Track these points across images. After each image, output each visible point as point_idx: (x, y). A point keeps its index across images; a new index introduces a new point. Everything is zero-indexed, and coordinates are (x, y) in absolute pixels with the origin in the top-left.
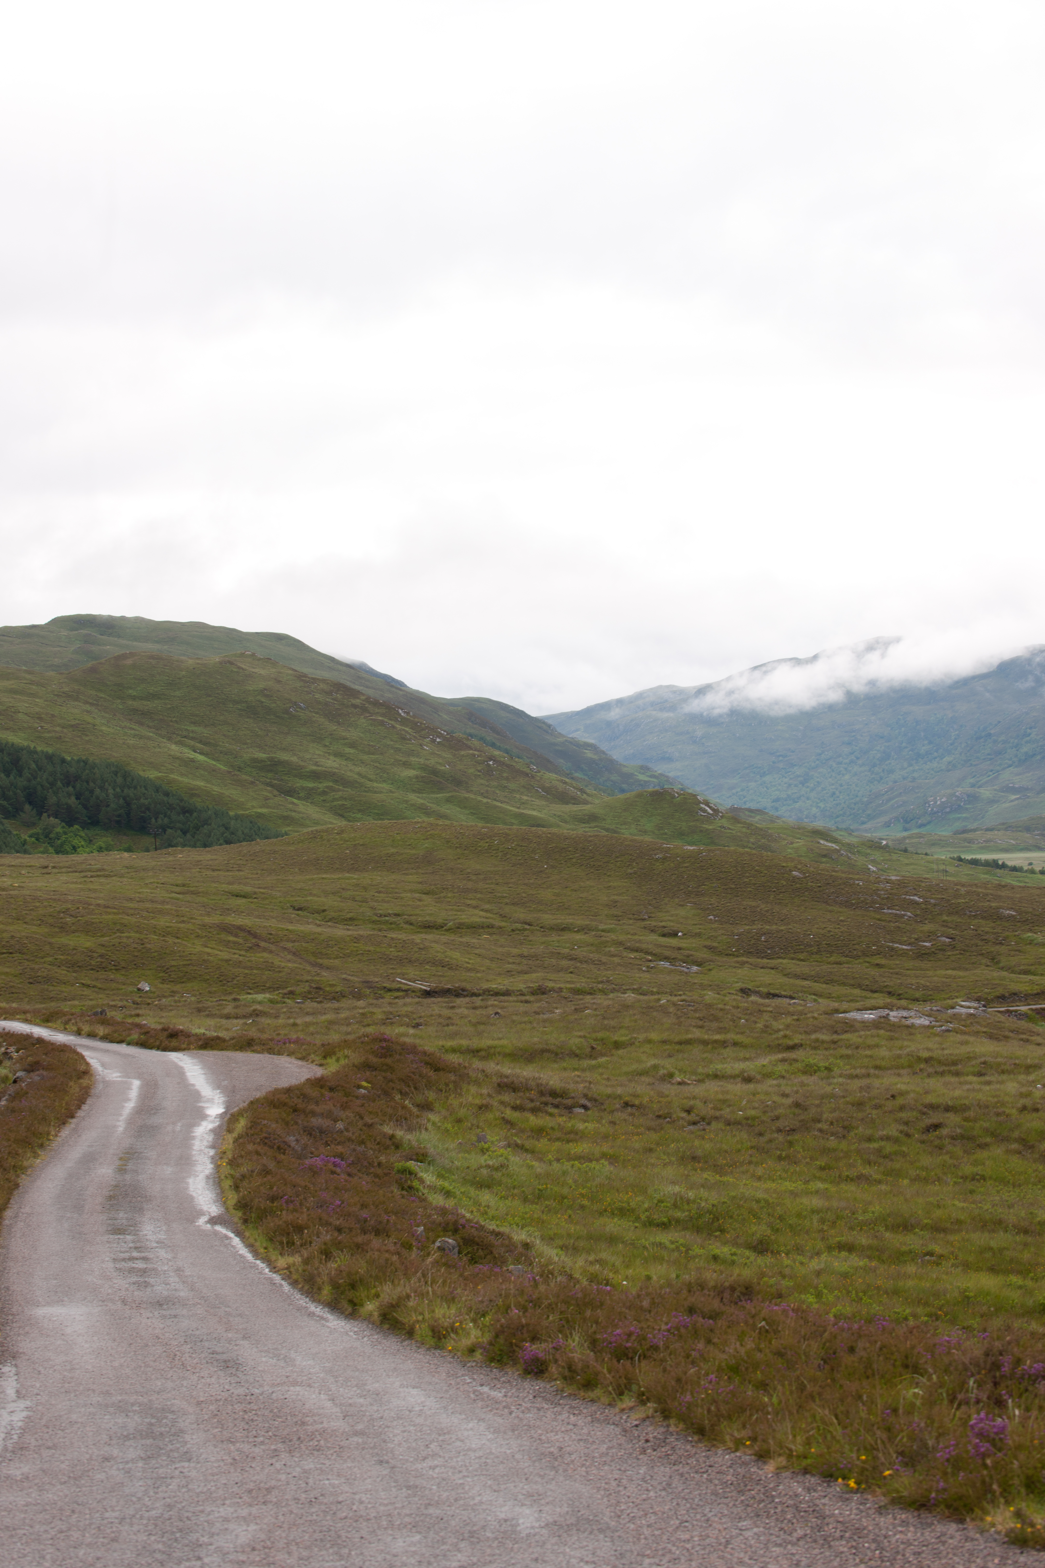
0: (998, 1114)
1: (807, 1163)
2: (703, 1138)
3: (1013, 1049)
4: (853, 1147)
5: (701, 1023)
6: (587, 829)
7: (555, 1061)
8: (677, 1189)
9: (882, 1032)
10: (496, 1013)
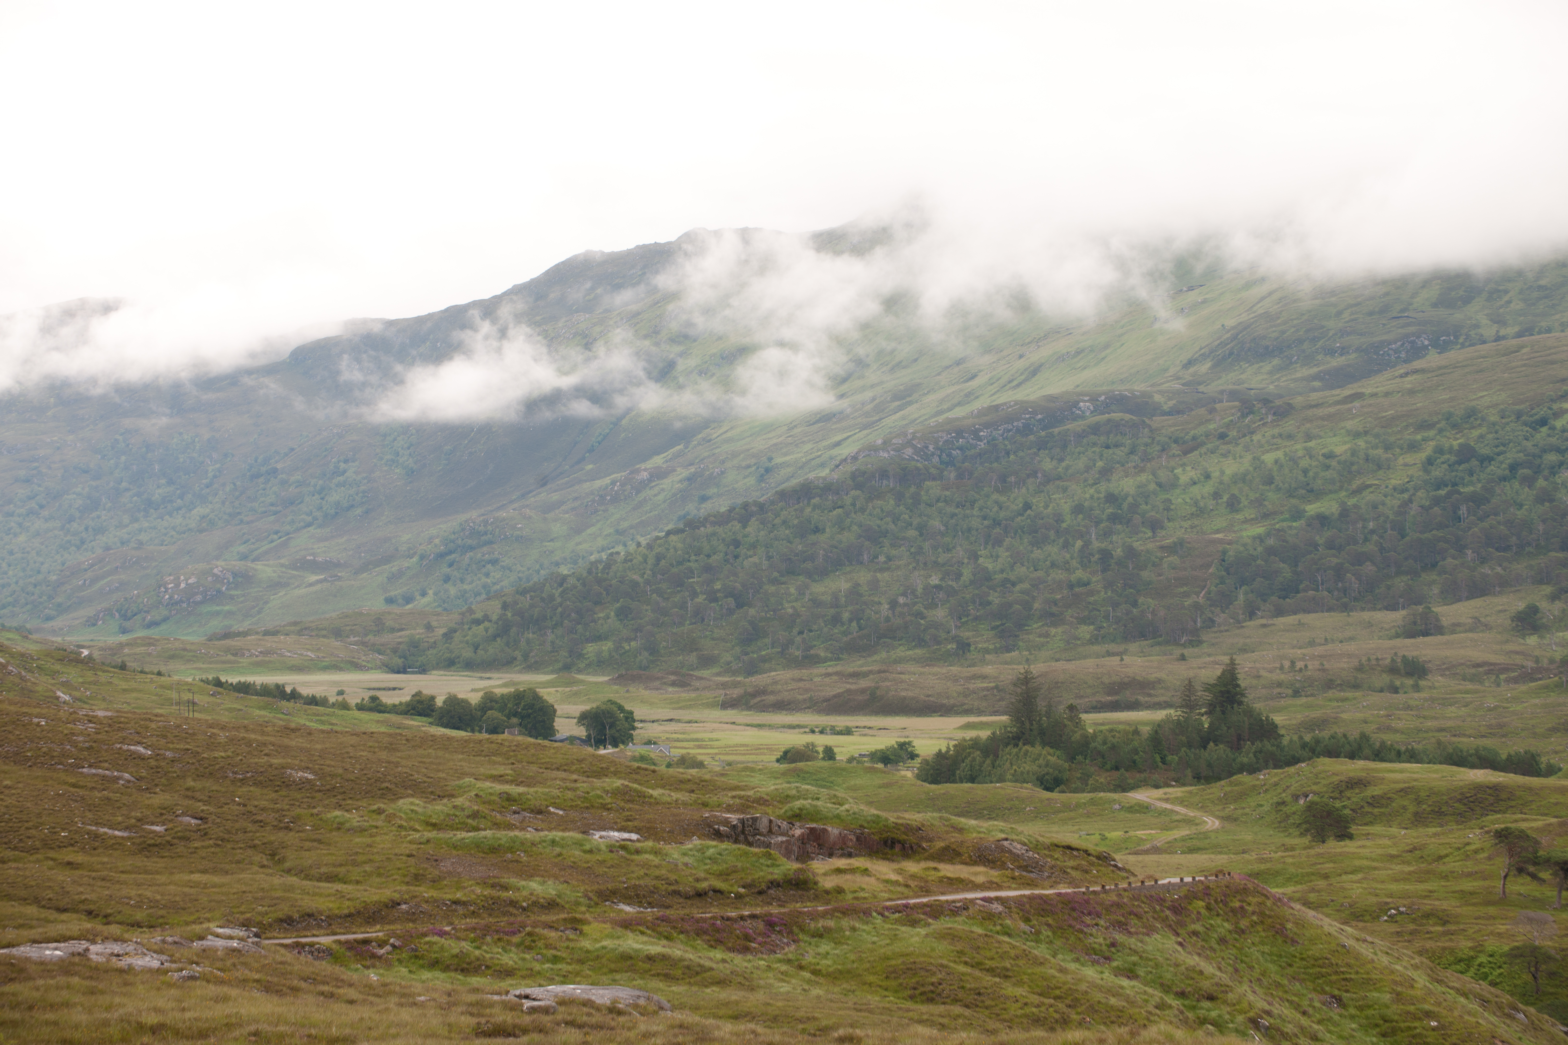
3: (306, 1011)
9: (75, 980)
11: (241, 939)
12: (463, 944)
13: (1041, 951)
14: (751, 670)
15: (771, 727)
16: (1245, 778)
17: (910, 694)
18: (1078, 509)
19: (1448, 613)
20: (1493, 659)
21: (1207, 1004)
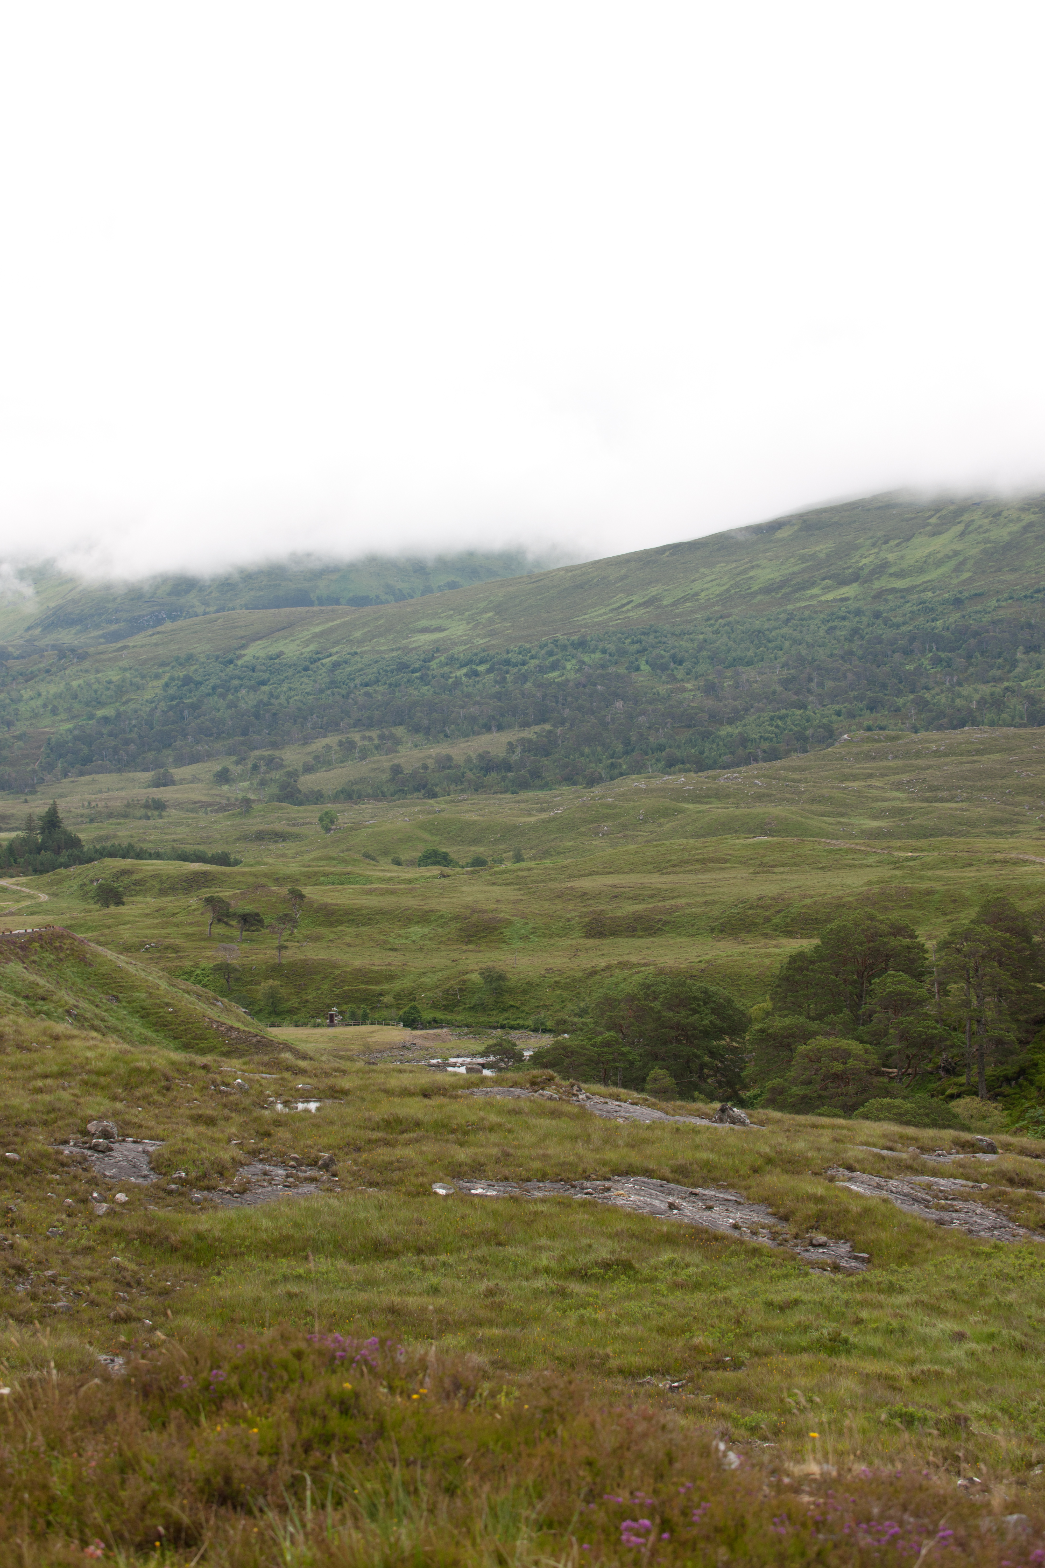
19: (178, 773)
20: (204, 799)
21: (41, 1002)
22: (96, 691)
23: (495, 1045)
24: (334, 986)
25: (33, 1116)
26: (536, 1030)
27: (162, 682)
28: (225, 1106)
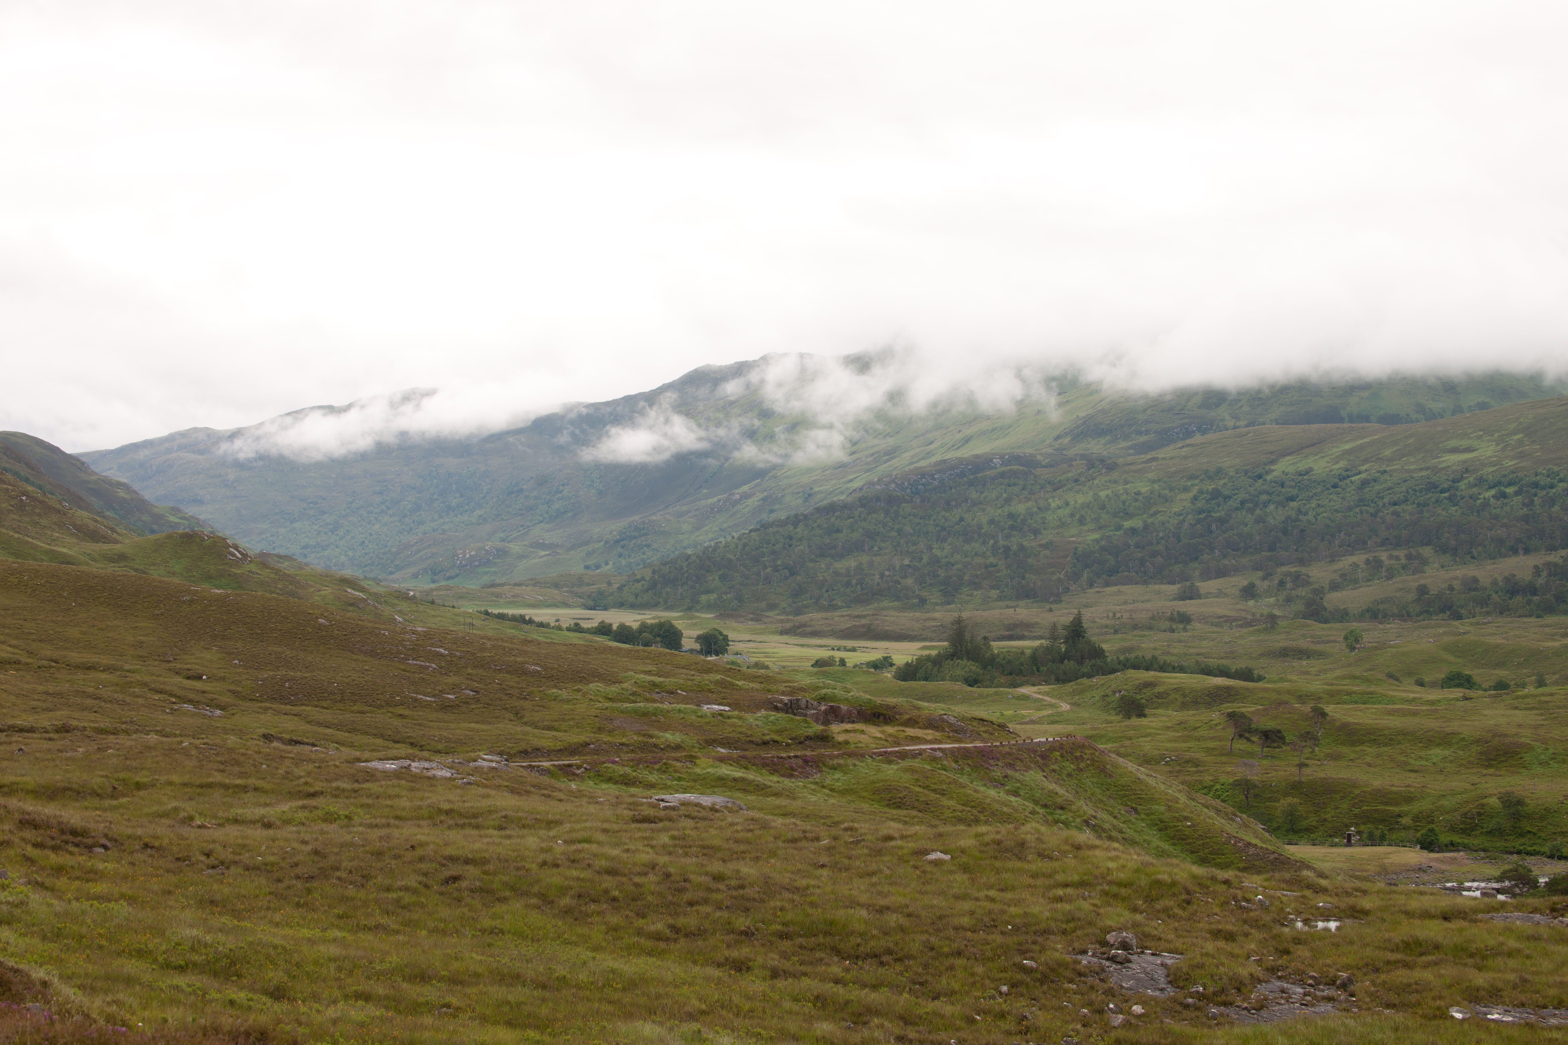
0: (518, 869)
1: (325, 911)
2: (222, 883)
3: (535, 804)
4: (372, 896)
5: (222, 767)
6: (116, 569)
7: (77, 800)
8: (195, 932)
9: (403, 782)
10: (20, 750)
11: (497, 762)
12: (626, 768)
13: (964, 780)
14: (798, 612)
15: (808, 646)
16: (1085, 681)
17: (891, 628)
18: (991, 522)
19: (1205, 586)
20: (1229, 613)
21: (1059, 812)
22: (1124, 502)
23: (1511, 870)
24: (1353, 806)
25: (1053, 924)
26: (1551, 857)
27: (1191, 495)
28: (1245, 922)
